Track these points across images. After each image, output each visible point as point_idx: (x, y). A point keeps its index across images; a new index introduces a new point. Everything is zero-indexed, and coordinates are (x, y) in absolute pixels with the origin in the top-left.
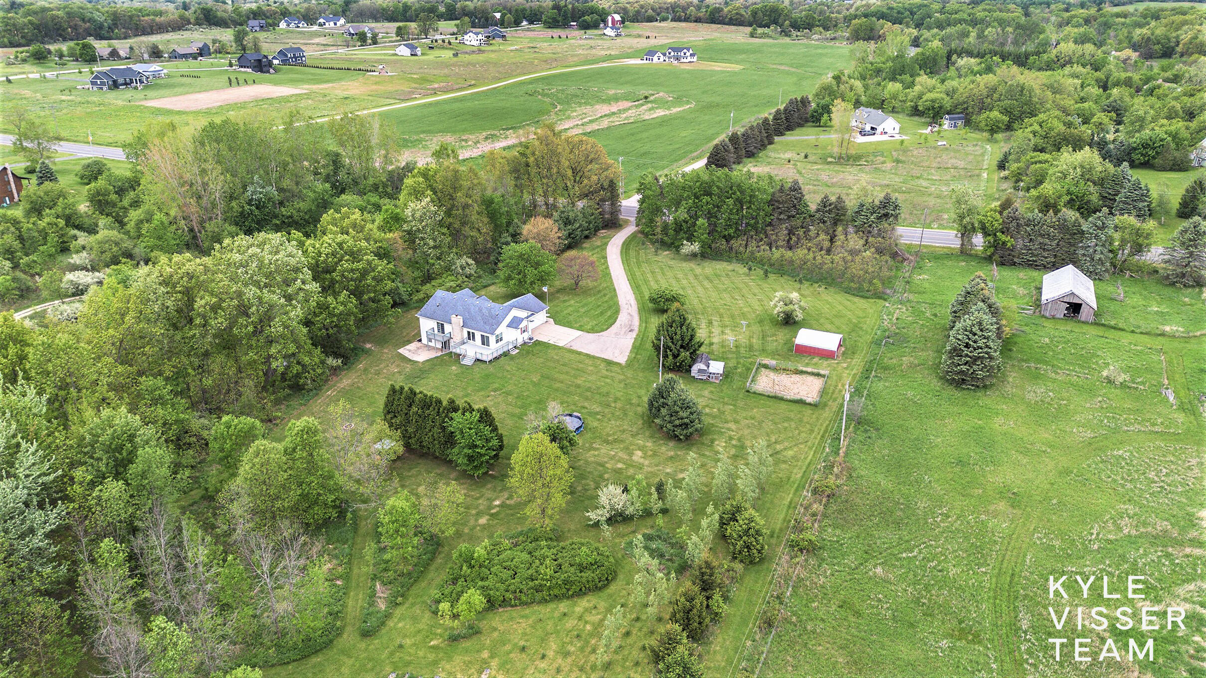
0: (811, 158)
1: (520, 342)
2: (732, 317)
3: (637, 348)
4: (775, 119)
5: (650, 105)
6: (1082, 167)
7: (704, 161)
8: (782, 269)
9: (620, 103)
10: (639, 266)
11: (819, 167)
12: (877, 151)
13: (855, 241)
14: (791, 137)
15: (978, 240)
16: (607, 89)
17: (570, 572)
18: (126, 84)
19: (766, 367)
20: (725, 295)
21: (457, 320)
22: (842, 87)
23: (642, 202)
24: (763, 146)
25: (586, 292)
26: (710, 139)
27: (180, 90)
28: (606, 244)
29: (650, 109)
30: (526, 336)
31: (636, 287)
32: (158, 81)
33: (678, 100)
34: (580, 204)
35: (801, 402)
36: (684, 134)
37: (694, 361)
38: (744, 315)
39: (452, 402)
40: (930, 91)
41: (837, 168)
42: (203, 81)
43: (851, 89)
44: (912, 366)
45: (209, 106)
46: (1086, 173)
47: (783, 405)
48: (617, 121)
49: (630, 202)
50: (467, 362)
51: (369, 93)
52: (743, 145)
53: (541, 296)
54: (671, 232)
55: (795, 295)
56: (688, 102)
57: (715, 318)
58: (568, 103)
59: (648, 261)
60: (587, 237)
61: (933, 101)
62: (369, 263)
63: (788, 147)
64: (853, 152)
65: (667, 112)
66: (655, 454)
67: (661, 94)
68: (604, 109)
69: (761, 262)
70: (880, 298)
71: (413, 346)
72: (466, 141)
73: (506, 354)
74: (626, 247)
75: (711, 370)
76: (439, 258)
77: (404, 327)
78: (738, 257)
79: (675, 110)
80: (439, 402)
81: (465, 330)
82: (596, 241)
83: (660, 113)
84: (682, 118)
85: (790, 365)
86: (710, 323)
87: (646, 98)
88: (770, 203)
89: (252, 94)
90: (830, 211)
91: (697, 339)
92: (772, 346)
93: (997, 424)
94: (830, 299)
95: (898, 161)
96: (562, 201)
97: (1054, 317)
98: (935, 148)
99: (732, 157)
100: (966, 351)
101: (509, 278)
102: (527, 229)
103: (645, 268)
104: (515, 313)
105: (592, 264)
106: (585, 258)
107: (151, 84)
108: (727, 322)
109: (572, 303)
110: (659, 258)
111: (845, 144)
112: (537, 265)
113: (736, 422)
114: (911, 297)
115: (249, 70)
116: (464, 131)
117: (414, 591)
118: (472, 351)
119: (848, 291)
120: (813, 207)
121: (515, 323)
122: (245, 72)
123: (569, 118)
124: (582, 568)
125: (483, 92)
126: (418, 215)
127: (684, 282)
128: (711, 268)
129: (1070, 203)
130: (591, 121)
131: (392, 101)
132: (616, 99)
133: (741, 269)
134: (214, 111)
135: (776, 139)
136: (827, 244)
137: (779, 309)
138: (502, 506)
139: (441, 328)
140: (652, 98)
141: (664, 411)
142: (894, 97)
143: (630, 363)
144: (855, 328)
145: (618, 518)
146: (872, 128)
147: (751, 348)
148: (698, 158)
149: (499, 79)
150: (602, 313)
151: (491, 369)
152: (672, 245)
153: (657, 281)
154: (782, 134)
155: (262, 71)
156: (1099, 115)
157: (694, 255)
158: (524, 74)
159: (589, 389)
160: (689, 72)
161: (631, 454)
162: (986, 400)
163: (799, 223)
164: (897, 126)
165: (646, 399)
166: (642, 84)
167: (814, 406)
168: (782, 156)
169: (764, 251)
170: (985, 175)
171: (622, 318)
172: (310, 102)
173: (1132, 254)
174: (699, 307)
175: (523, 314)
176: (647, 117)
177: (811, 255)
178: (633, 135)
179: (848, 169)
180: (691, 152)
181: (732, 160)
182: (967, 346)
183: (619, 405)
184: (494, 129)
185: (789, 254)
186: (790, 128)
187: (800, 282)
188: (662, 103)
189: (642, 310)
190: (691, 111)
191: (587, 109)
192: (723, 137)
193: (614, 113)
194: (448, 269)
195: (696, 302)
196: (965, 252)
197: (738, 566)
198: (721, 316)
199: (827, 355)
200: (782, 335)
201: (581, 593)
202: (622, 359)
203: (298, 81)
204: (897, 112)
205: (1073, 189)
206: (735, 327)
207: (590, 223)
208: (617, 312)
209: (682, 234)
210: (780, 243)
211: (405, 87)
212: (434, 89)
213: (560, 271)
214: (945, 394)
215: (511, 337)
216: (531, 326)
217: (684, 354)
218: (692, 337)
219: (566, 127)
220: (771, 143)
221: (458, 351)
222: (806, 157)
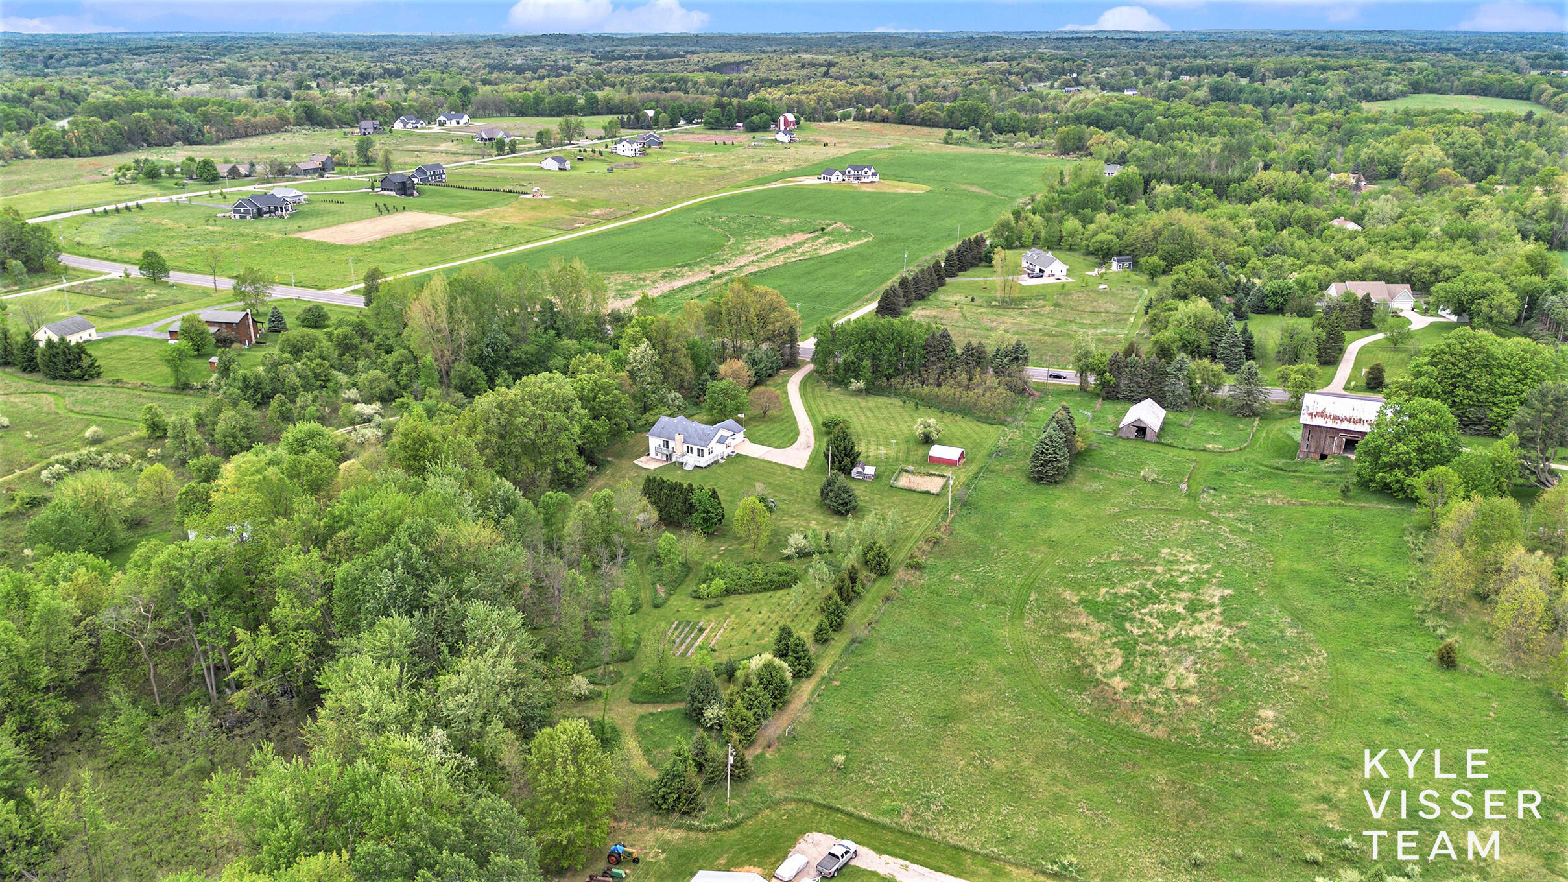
0: (977, 302)
1: (725, 455)
2: (886, 438)
3: (812, 459)
4: (947, 260)
5: (826, 238)
6: (1195, 316)
7: (874, 305)
8: (930, 403)
9: (795, 235)
10: (815, 400)
11: (983, 310)
12: (1041, 294)
13: (991, 379)
14: (963, 279)
15: (1092, 379)
16: (783, 217)
17: (775, 577)
18: (270, 212)
19: (906, 471)
20: (883, 423)
21: (679, 438)
22: (1020, 223)
23: (817, 345)
24: (934, 289)
25: (773, 420)
26: (883, 281)
27: (331, 218)
28: (787, 382)
29: (827, 243)
30: (730, 450)
31: (812, 416)
32: (301, 208)
33: (856, 233)
34: (764, 346)
35: (927, 493)
36: (859, 273)
37: (853, 465)
38: (895, 437)
39: (690, 485)
40: (1104, 231)
41: (1001, 311)
42: (347, 208)
43: (1030, 225)
44: (1011, 470)
45: (371, 239)
46: (1199, 323)
47: (915, 495)
48: (792, 256)
49: (807, 345)
50: (689, 467)
51: (529, 221)
52: (912, 289)
53: (739, 421)
54: (841, 371)
55: (932, 421)
56: (866, 235)
57: (873, 439)
58: (741, 235)
59: (822, 396)
60: (770, 376)
61: (1102, 242)
62: (616, 396)
63: (959, 289)
64: (1016, 295)
65: (844, 247)
66: (825, 523)
67: (839, 224)
68: (780, 242)
69: (914, 397)
70: (1002, 424)
71: (644, 458)
72: (643, 279)
73: (716, 462)
74: (804, 385)
75: (866, 472)
76: (654, 393)
77: (634, 445)
78: (897, 395)
79: (853, 244)
80: (681, 485)
81: (685, 445)
82: (778, 379)
83: (837, 247)
84: (859, 254)
85: (922, 469)
86: (869, 442)
87: (823, 229)
88: (924, 347)
89: (408, 224)
90: (972, 355)
91: (856, 449)
92: (911, 459)
93: (1059, 505)
94: (963, 425)
95: (1057, 305)
96: (747, 344)
97: (1128, 438)
98: (1094, 291)
99: (902, 301)
100: (1041, 457)
101: (712, 408)
102: (722, 368)
103: (820, 401)
104: (722, 432)
105: (777, 397)
106: (772, 393)
107: (298, 212)
108: (882, 441)
109: (761, 429)
110: (832, 393)
111: (1008, 288)
112: (736, 397)
113: (881, 504)
114: (1026, 424)
115: (393, 193)
116: (639, 268)
117: (679, 589)
118: (691, 460)
119: (979, 419)
120: (959, 351)
121: (722, 440)
122: (389, 196)
123: (743, 253)
124: (780, 575)
125: (648, 220)
126: (638, 358)
127: (851, 413)
128: (873, 401)
129: (1184, 347)
130: (767, 257)
131: (555, 232)
132: (792, 230)
133: (898, 402)
134: (378, 245)
135: (948, 280)
136: (965, 382)
137: (919, 430)
138: (726, 550)
139: (666, 444)
140: (829, 229)
141: (831, 495)
142: (1072, 234)
143: (808, 469)
144: (977, 445)
145: (803, 554)
146: (1041, 271)
147: (897, 459)
148: (870, 300)
149: (664, 205)
150: (785, 435)
151: (706, 472)
152: (842, 383)
153: (829, 412)
154: (954, 275)
155: (405, 194)
156: (1254, 260)
157: (859, 392)
158: (692, 197)
159: (778, 485)
160: (870, 195)
161: (808, 523)
162: (1057, 491)
163: (947, 364)
164: (1065, 268)
165: (818, 490)
166: (818, 211)
167: (937, 495)
168: (951, 299)
169: (917, 388)
170: (1132, 320)
171: (801, 439)
172: (471, 233)
173: (1210, 391)
174: (859, 429)
175: (728, 433)
176: (823, 253)
177: (952, 391)
178: (809, 273)
179: (1010, 312)
180: (866, 294)
181: (901, 303)
182: (1042, 453)
183: (800, 495)
184: (669, 266)
185: (936, 389)
186: (963, 269)
187: (942, 412)
188: (840, 236)
189: (817, 433)
190: (868, 245)
191: (761, 243)
192: (895, 280)
193: (789, 248)
194: (661, 401)
195: (859, 427)
196: (1083, 389)
197: (873, 575)
198: (878, 437)
199: (951, 463)
200: (921, 451)
201: (779, 588)
202: (802, 466)
203: (452, 206)
204: (1075, 250)
205: (1185, 336)
206: (888, 444)
207: (772, 363)
208: (797, 434)
209: (850, 374)
210: (931, 381)
211: (564, 214)
212: (596, 216)
213: (751, 402)
214: (1028, 487)
215: (719, 451)
216: (733, 443)
217: (847, 460)
218: (852, 448)
219: (742, 264)
220: (942, 284)
221: (681, 460)
222: (973, 300)
